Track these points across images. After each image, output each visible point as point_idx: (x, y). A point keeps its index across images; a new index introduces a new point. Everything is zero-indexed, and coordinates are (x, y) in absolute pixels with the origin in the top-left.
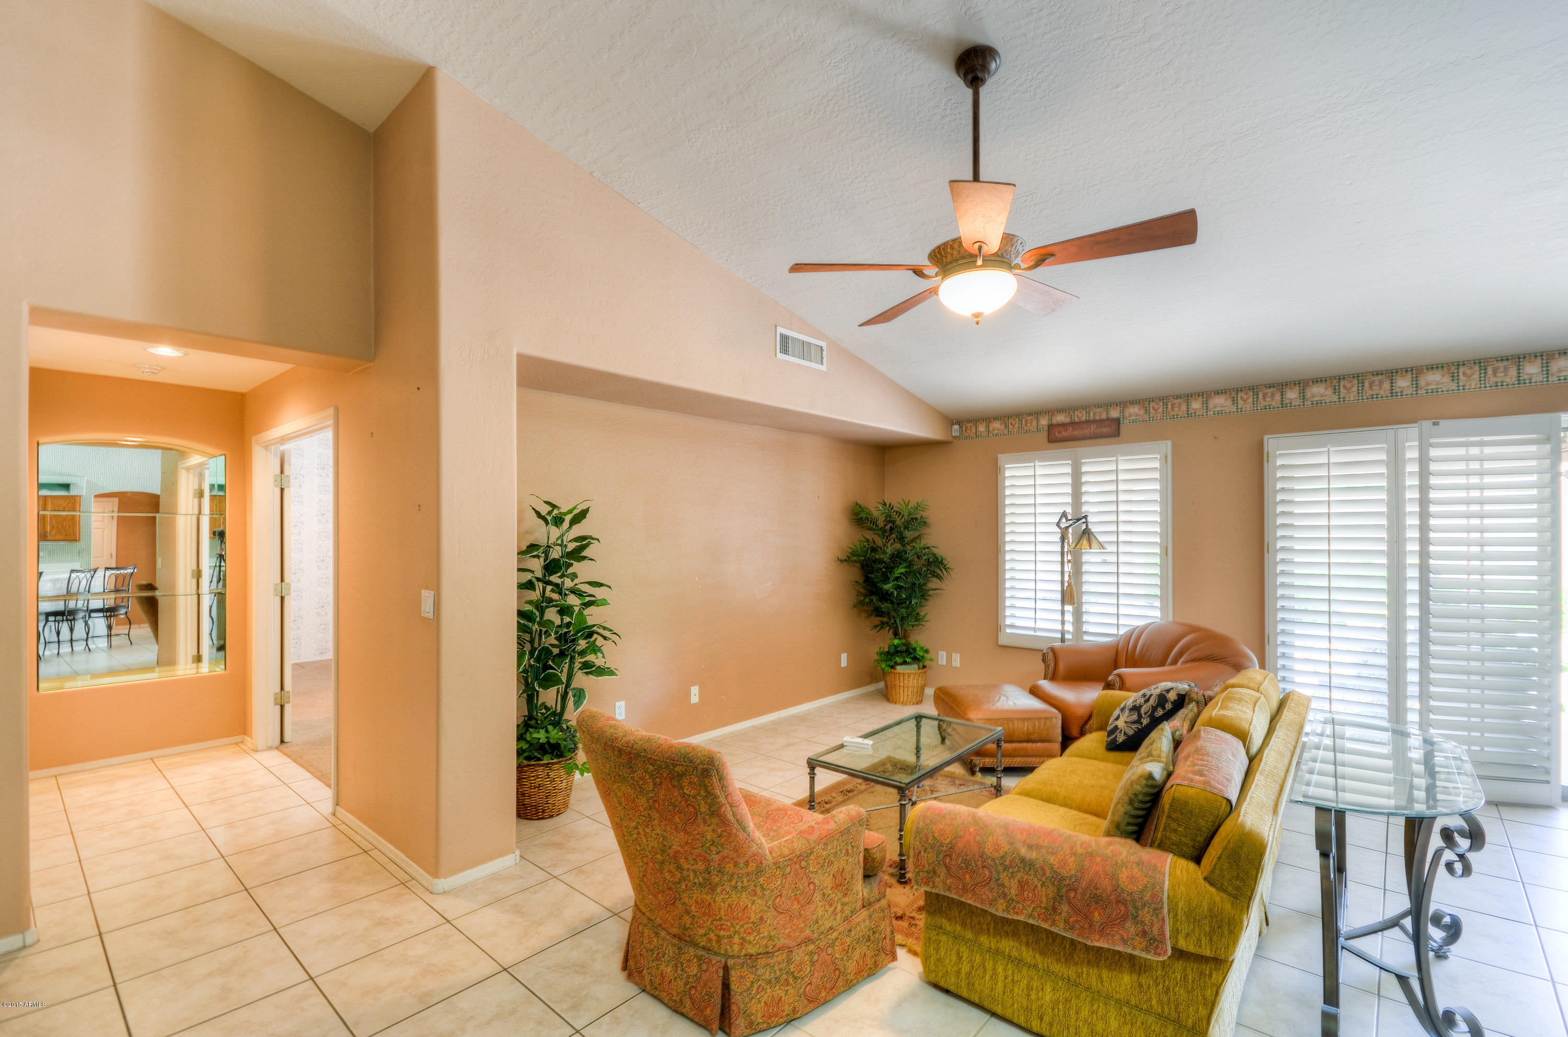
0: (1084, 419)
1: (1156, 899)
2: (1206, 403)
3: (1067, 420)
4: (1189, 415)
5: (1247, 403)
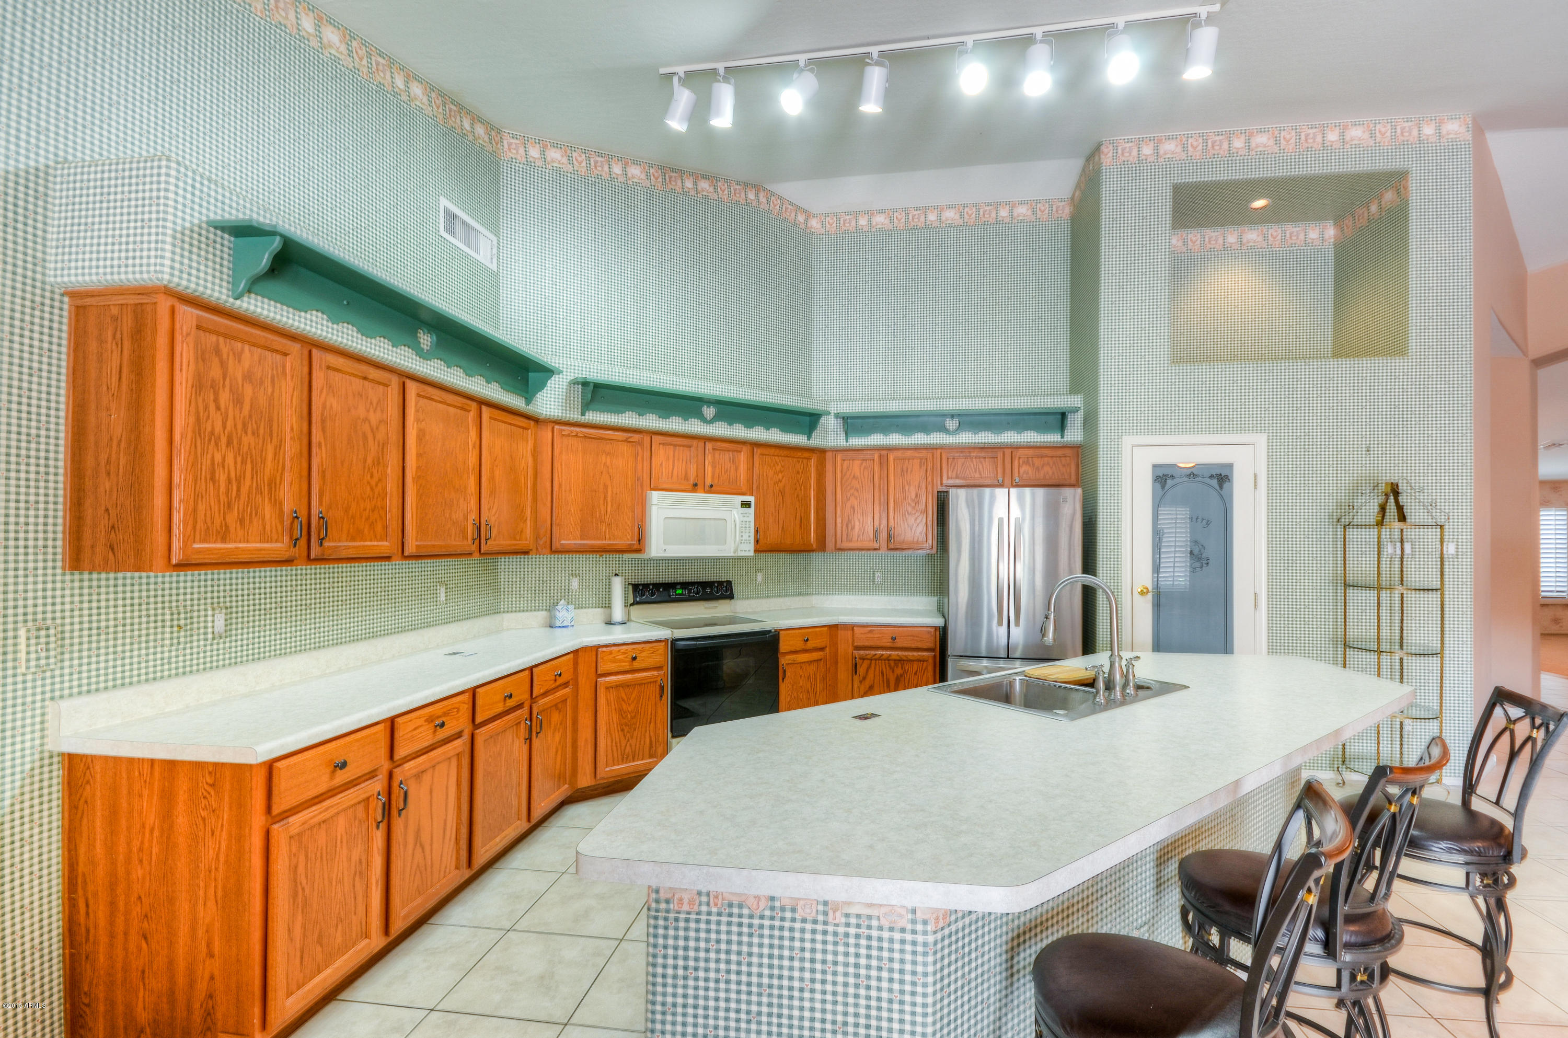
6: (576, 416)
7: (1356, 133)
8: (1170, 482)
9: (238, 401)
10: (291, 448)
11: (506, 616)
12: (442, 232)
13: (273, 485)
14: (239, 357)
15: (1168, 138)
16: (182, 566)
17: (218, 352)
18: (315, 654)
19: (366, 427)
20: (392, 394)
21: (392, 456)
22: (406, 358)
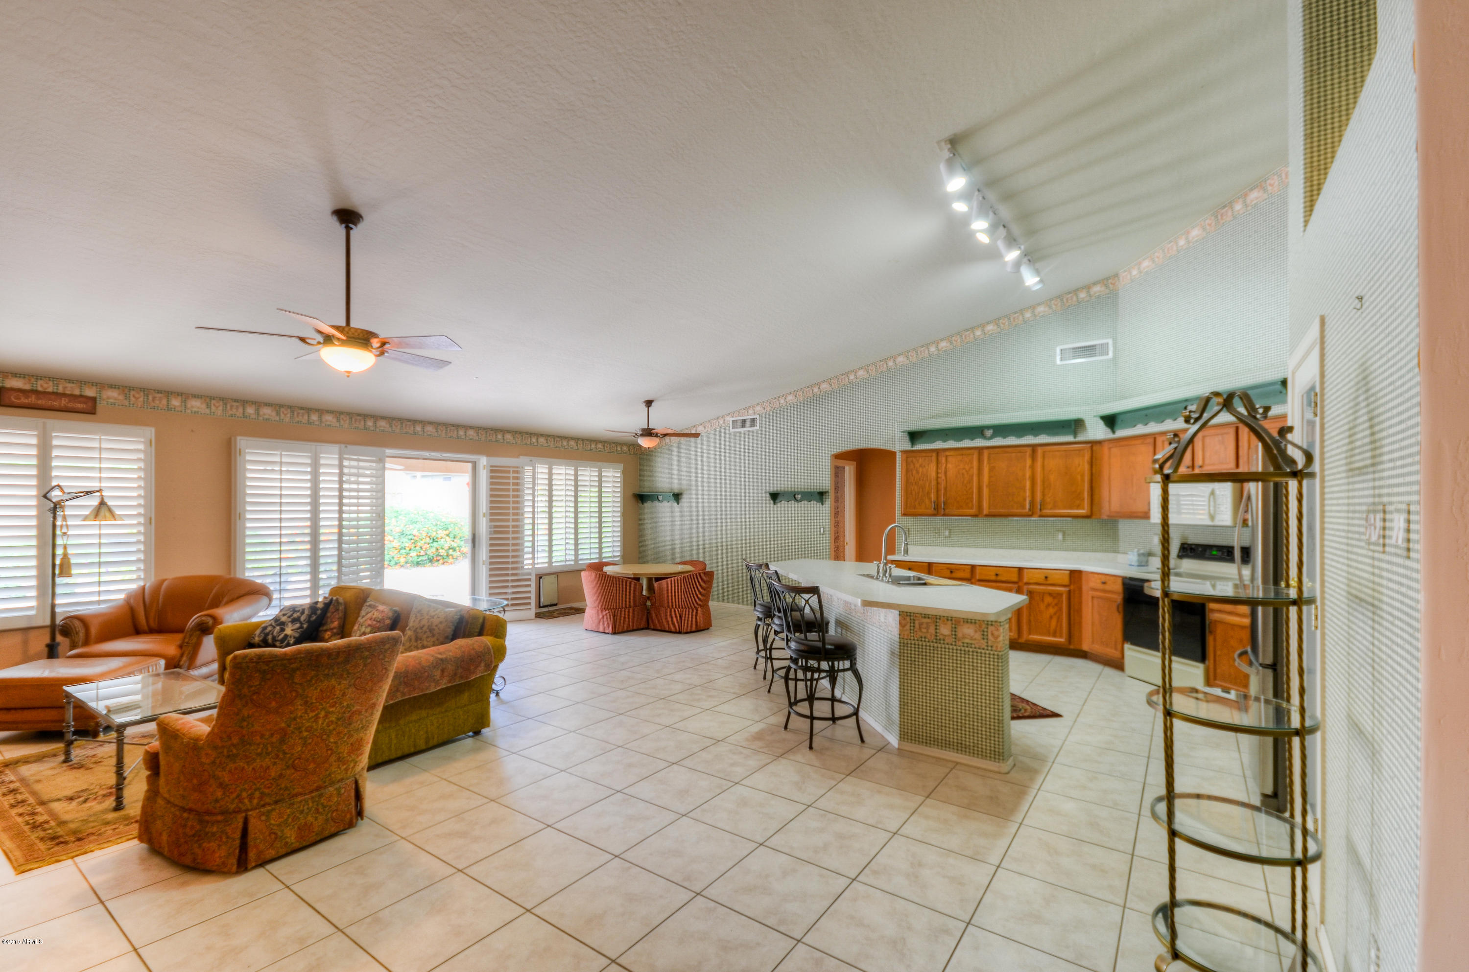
0: (50, 390)
1: (488, 649)
2: (184, 402)
3: (27, 387)
4: (169, 409)
5: (218, 410)
6: (1108, 436)
9: (918, 473)
10: (933, 483)
12: (1059, 363)
13: (928, 493)
14: (916, 461)
17: (908, 461)
20: (975, 457)
21: (975, 479)
22: (979, 443)
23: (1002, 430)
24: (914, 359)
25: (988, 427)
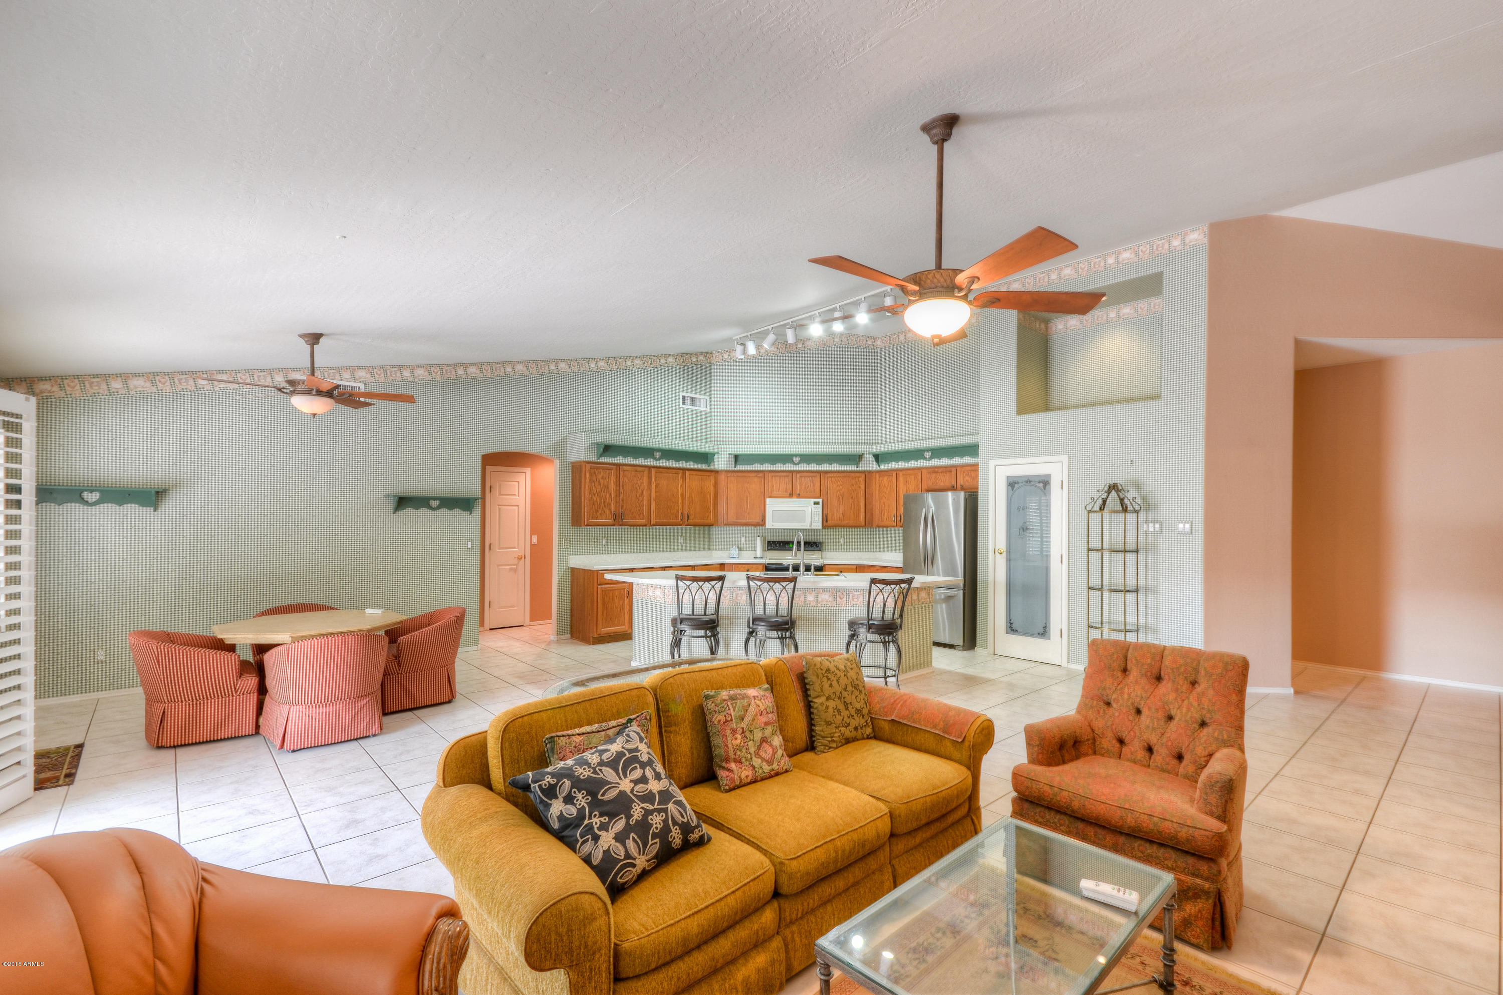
6: (733, 468)
7: (1126, 255)
8: (1016, 486)
9: (600, 484)
10: (613, 495)
11: (714, 552)
12: (682, 406)
13: (609, 505)
14: (600, 473)
15: (1015, 281)
16: (587, 525)
17: (595, 473)
18: (631, 554)
19: (637, 486)
20: (646, 474)
21: (646, 493)
22: (650, 462)
23: (668, 454)
24: (576, 370)
25: (658, 450)
